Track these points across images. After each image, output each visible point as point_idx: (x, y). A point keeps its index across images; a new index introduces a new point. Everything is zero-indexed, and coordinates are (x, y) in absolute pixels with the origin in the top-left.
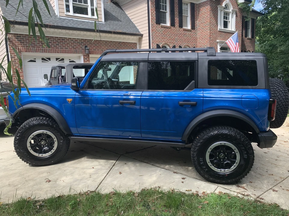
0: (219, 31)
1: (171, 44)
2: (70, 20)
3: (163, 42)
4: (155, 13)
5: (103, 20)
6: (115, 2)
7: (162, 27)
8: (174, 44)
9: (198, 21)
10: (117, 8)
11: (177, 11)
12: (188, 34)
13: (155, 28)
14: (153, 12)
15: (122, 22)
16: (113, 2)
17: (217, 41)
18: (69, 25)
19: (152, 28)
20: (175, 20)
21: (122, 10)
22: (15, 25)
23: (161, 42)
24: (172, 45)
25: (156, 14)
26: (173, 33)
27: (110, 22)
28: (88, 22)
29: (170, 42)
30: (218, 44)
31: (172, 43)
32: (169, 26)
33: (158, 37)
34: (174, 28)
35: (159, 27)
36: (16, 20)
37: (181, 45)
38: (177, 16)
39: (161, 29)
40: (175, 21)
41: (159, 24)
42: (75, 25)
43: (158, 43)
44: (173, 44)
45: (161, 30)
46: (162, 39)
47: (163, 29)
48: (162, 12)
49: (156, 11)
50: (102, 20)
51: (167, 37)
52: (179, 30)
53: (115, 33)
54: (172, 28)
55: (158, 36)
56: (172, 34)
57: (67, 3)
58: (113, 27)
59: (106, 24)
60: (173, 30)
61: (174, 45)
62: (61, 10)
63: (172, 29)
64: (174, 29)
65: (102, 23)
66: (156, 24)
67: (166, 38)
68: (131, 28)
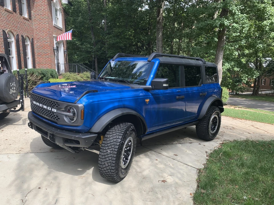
0: (54, 26)
3: (8, 28)
7: (5, 10)
8: (17, 32)
9: (33, 11)
12: (27, 23)
17: (54, 35)
20: (16, 5)
23: (6, 28)
24: (16, 34)
26: (16, 20)
30: (54, 38)
32: (11, 10)
33: (3, 22)
34: (15, 14)
38: (17, 2)
39: (5, 12)
40: (16, 7)
43: (4, 29)
45: (5, 14)
46: (6, 24)
47: (7, 13)
52: (20, 17)
55: (2, 20)
56: (14, 21)
64: (16, 16)
67: (10, 24)
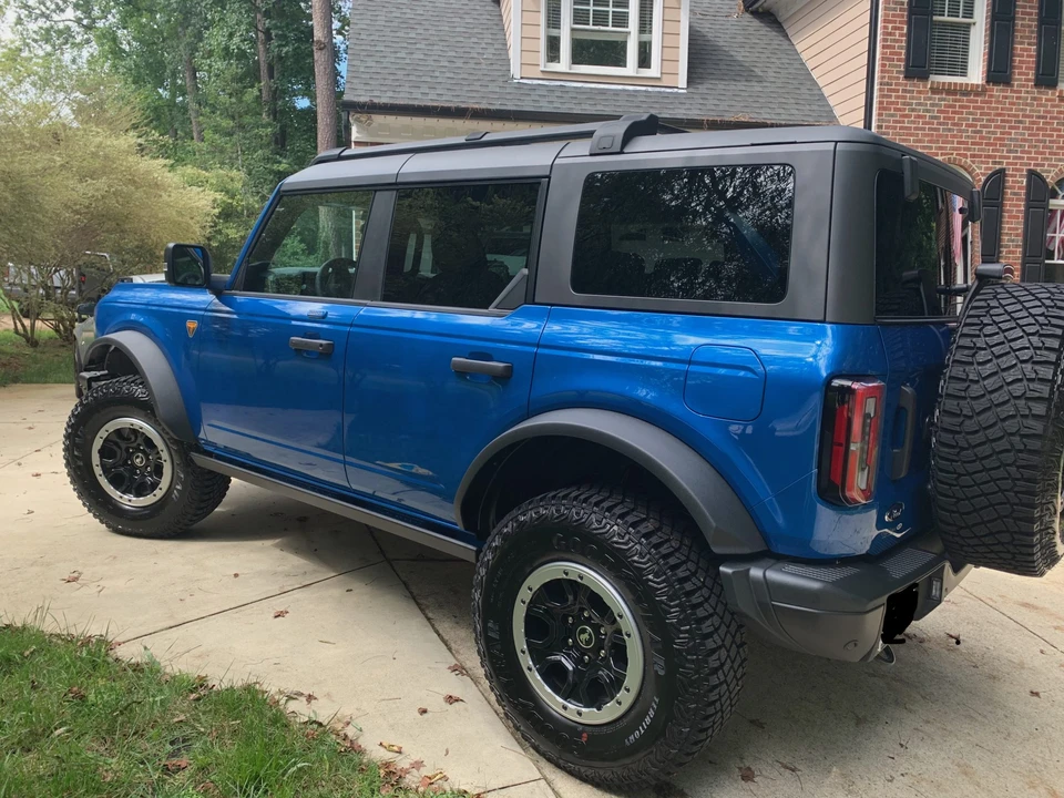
1: (982, 162)
2: (551, 90)
4: (905, 31)
5: (682, 81)
6: (760, 10)
7: (934, 90)
8: (999, 163)
10: (762, 33)
11: (1031, 14)
13: (898, 97)
14: (895, 28)
15: (765, 84)
16: (752, 13)
18: (546, 105)
19: (883, 96)
20: (1013, 55)
21: (786, 36)
22: (373, 116)
24: (986, 169)
25: (909, 35)
26: (999, 115)
27: (710, 86)
28: (616, 93)
29: (973, 156)
31: (989, 157)
32: (980, 83)
33: (911, 135)
34: (1003, 91)
35: (920, 92)
36: (376, 101)
37: (1038, 169)
38: (1030, 38)
39: (930, 99)
40: (1012, 61)
41: (924, 77)
42: (566, 106)
44: (995, 163)
45: (932, 105)
46: (930, 142)
47: (940, 100)
48: (945, 24)
49: (909, 23)
50: (677, 81)
51: (960, 131)
52: (1034, 99)
53: (715, 125)
54: (996, 91)
56: (988, 120)
57: (554, 32)
58: (717, 102)
59: (692, 96)
60: (998, 102)
61: (998, 167)
62: (529, 58)
63: (991, 96)
64: (1006, 97)
65: (677, 93)
66: (906, 77)
67: (954, 136)
68: (797, 107)
